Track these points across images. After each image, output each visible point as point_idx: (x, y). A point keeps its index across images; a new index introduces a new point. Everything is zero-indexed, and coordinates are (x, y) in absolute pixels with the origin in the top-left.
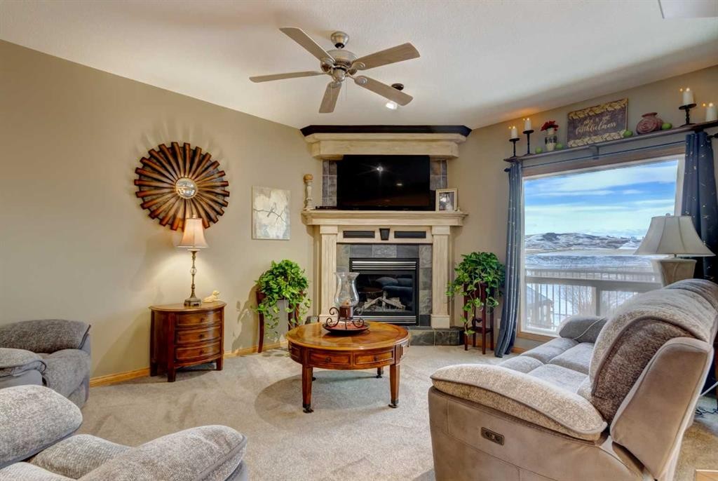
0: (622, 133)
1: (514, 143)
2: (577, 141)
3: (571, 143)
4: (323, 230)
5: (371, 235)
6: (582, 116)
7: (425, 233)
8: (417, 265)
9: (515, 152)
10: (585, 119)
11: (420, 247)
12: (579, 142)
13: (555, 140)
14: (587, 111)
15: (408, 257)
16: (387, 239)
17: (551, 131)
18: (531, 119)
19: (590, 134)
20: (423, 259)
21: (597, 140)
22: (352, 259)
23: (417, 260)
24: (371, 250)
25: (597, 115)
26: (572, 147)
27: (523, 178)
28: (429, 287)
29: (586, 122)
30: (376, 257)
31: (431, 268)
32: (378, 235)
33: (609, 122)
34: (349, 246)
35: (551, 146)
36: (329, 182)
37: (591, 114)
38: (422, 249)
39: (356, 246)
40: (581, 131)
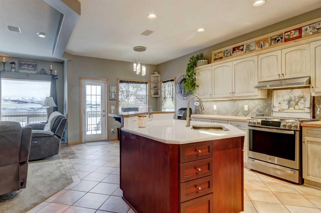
0: (36, 72)
2: (22, 71)
3: (20, 71)
6: (23, 63)
10: (25, 64)
12: (23, 71)
13: (15, 68)
14: (25, 62)
17: (13, 65)
18: (6, 58)
19: (26, 69)
21: (29, 72)
25: (28, 64)
26: (20, 72)
27: (2, 78)
29: (25, 65)
33: (32, 68)
35: (13, 70)
37: (26, 63)
40: (24, 68)
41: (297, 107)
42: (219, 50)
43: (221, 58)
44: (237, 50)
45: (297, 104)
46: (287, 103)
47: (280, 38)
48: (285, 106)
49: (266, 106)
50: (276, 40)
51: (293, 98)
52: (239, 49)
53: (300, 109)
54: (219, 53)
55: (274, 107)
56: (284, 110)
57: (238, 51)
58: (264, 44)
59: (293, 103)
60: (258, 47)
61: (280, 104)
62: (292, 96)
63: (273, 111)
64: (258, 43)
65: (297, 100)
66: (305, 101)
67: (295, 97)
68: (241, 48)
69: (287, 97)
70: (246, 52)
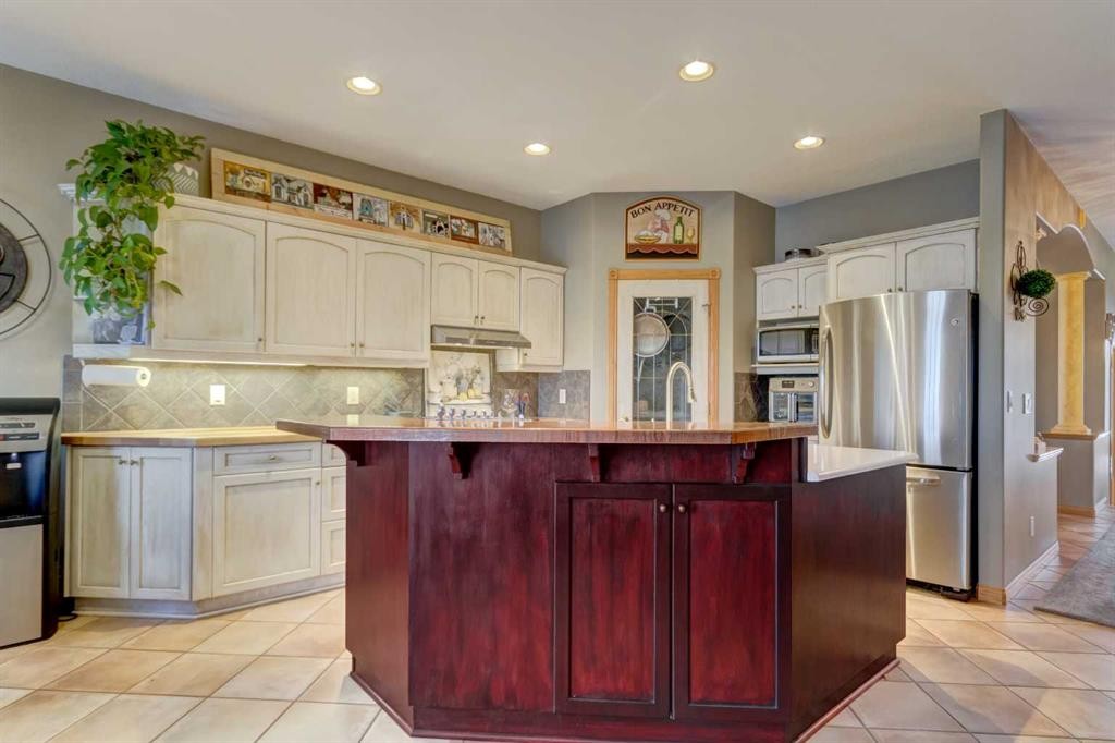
41: (471, 393)
42: (254, 163)
43: (265, 197)
44: (328, 199)
45: (471, 386)
46: (454, 382)
47: (442, 225)
48: (451, 390)
49: (406, 391)
50: (437, 225)
51: (464, 372)
52: (337, 200)
53: (476, 397)
54: (250, 171)
55: (430, 392)
56: (450, 399)
57: (334, 203)
58: (409, 221)
59: (464, 383)
60: (396, 223)
61: (441, 384)
62: (462, 367)
63: (429, 404)
64: (394, 208)
65: (471, 376)
66: (482, 379)
67: (467, 370)
68: (345, 199)
69: (453, 370)
70: (360, 220)
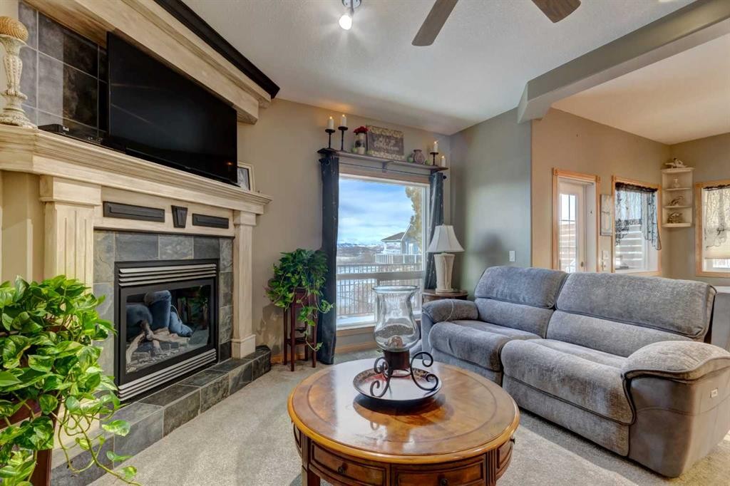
0: (403, 157)
1: (330, 134)
2: (376, 153)
4: (60, 191)
5: (157, 216)
6: (377, 132)
7: (227, 220)
8: (218, 269)
9: (330, 144)
10: (380, 136)
11: (221, 240)
14: (381, 130)
15: (207, 257)
16: (183, 227)
17: (363, 137)
18: (346, 117)
19: (384, 150)
20: (224, 260)
21: (389, 157)
22: (119, 265)
23: (216, 261)
24: (155, 244)
25: (387, 136)
28: (230, 300)
29: (381, 139)
30: (164, 258)
31: (232, 274)
32: (169, 216)
33: (395, 145)
34: (114, 235)
35: (362, 150)
36: (41, 71)
37: (383, 134)
38: (224, 244)
39: (129, 236)
40: (378, 145)
